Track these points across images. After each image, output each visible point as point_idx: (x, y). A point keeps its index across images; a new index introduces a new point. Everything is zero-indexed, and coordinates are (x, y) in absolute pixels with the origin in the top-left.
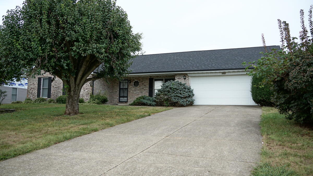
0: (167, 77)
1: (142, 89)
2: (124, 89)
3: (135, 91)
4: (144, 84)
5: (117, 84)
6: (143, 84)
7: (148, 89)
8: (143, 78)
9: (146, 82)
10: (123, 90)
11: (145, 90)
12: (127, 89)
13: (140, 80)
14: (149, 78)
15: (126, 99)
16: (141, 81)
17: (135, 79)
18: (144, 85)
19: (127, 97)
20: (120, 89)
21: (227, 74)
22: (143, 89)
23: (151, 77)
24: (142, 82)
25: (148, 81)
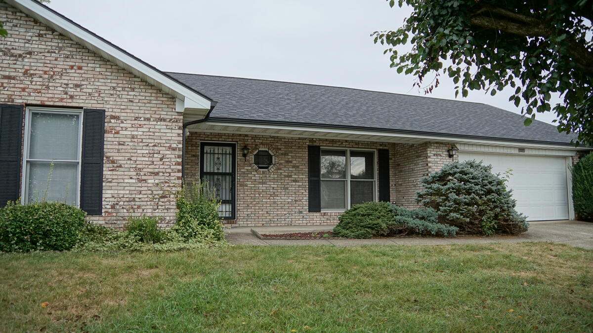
0: (358, 148)
1: (285, 176)
2: (218, 174)
3: (263, 183)
4: (291, 162)
5: (194, 156)
6: (288, 162)
7: (305, 177)
8: (290, 144)
9: (299, 157)
10: (218, 179)
11: (295, 181)
12: (232, 175)
13: (280, 149)
14: (309, 147)
15: (228, 207)
16: (282, 154)
17: (262, 143)
18: (294, 167)
19: (232, 202)
20: (203, 174)
21: (527, 152)
22: (291, 176)
23: (315, 144)
24: (286, 154)
25: (306, 154)
